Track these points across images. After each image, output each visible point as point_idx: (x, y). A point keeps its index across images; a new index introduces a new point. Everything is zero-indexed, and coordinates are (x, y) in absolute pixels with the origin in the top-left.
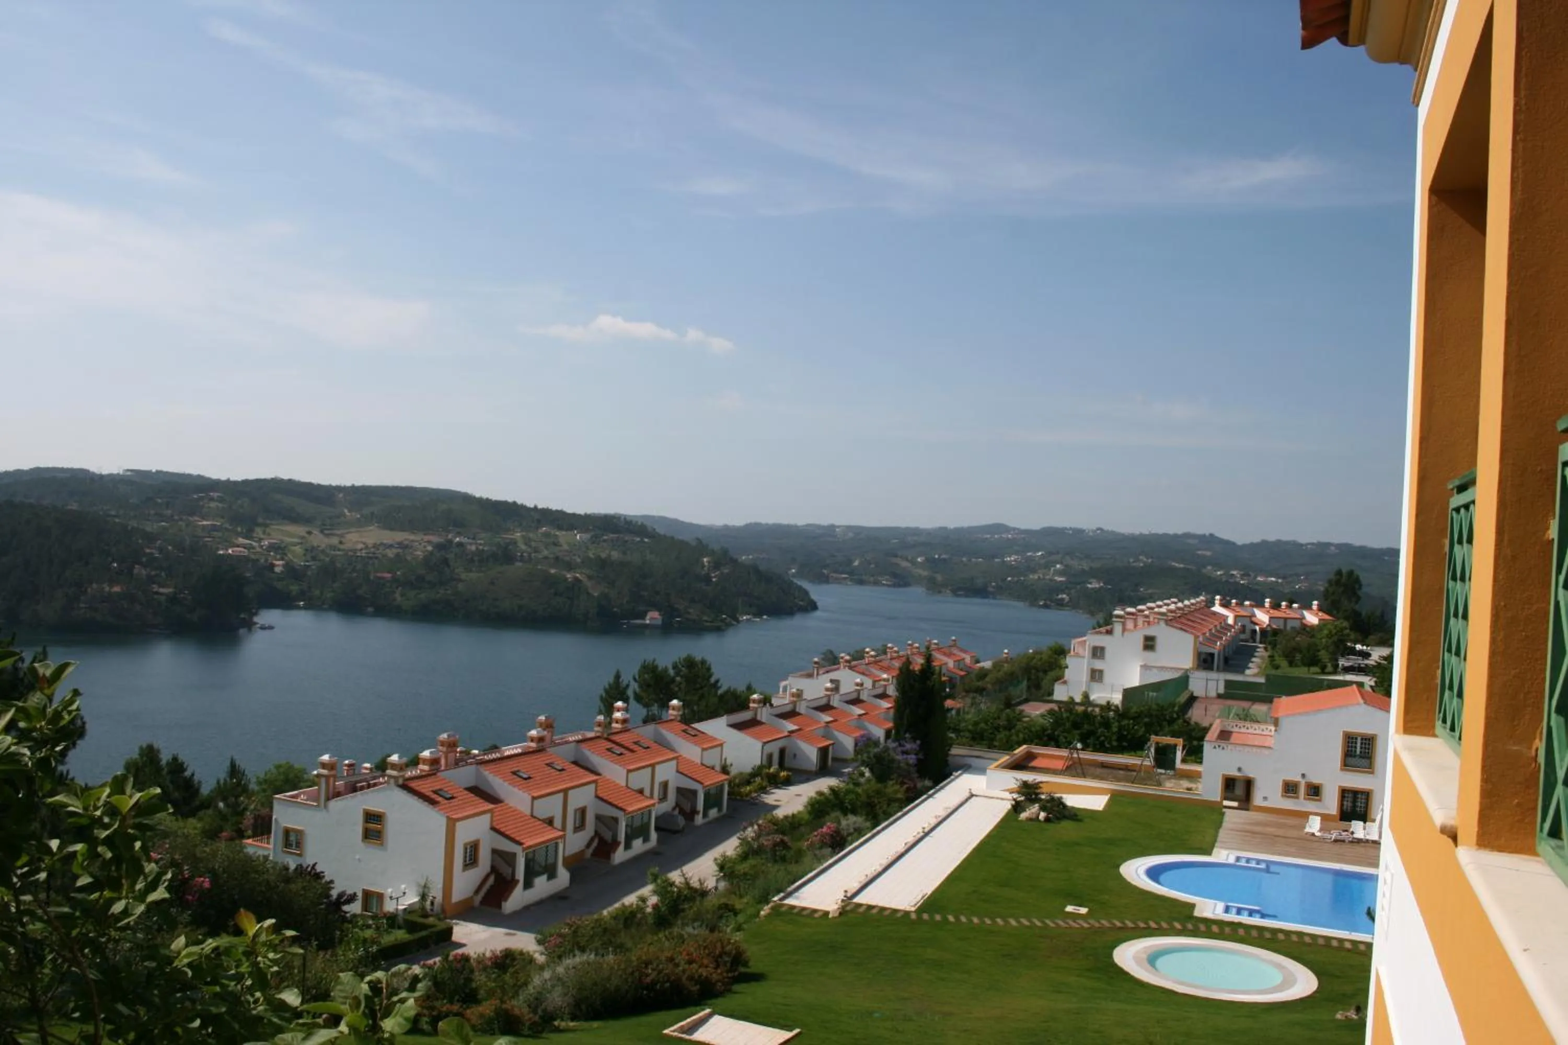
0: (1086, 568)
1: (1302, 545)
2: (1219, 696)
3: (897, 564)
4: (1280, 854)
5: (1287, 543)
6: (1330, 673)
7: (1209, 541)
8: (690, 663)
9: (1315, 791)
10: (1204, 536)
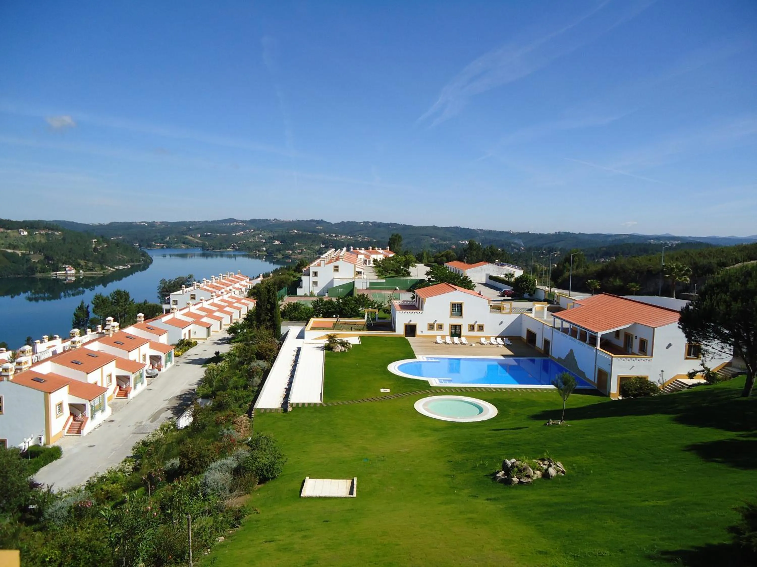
0: (272, 236)
1: (357, 223)
2: (367, 289)
3: (187, 238)
4: (438, 354)
5: (352, 222)
6: (407, 276)
7: (321, 222)
8: (118, 293)
9: (440, 327)
10: (319, 220)
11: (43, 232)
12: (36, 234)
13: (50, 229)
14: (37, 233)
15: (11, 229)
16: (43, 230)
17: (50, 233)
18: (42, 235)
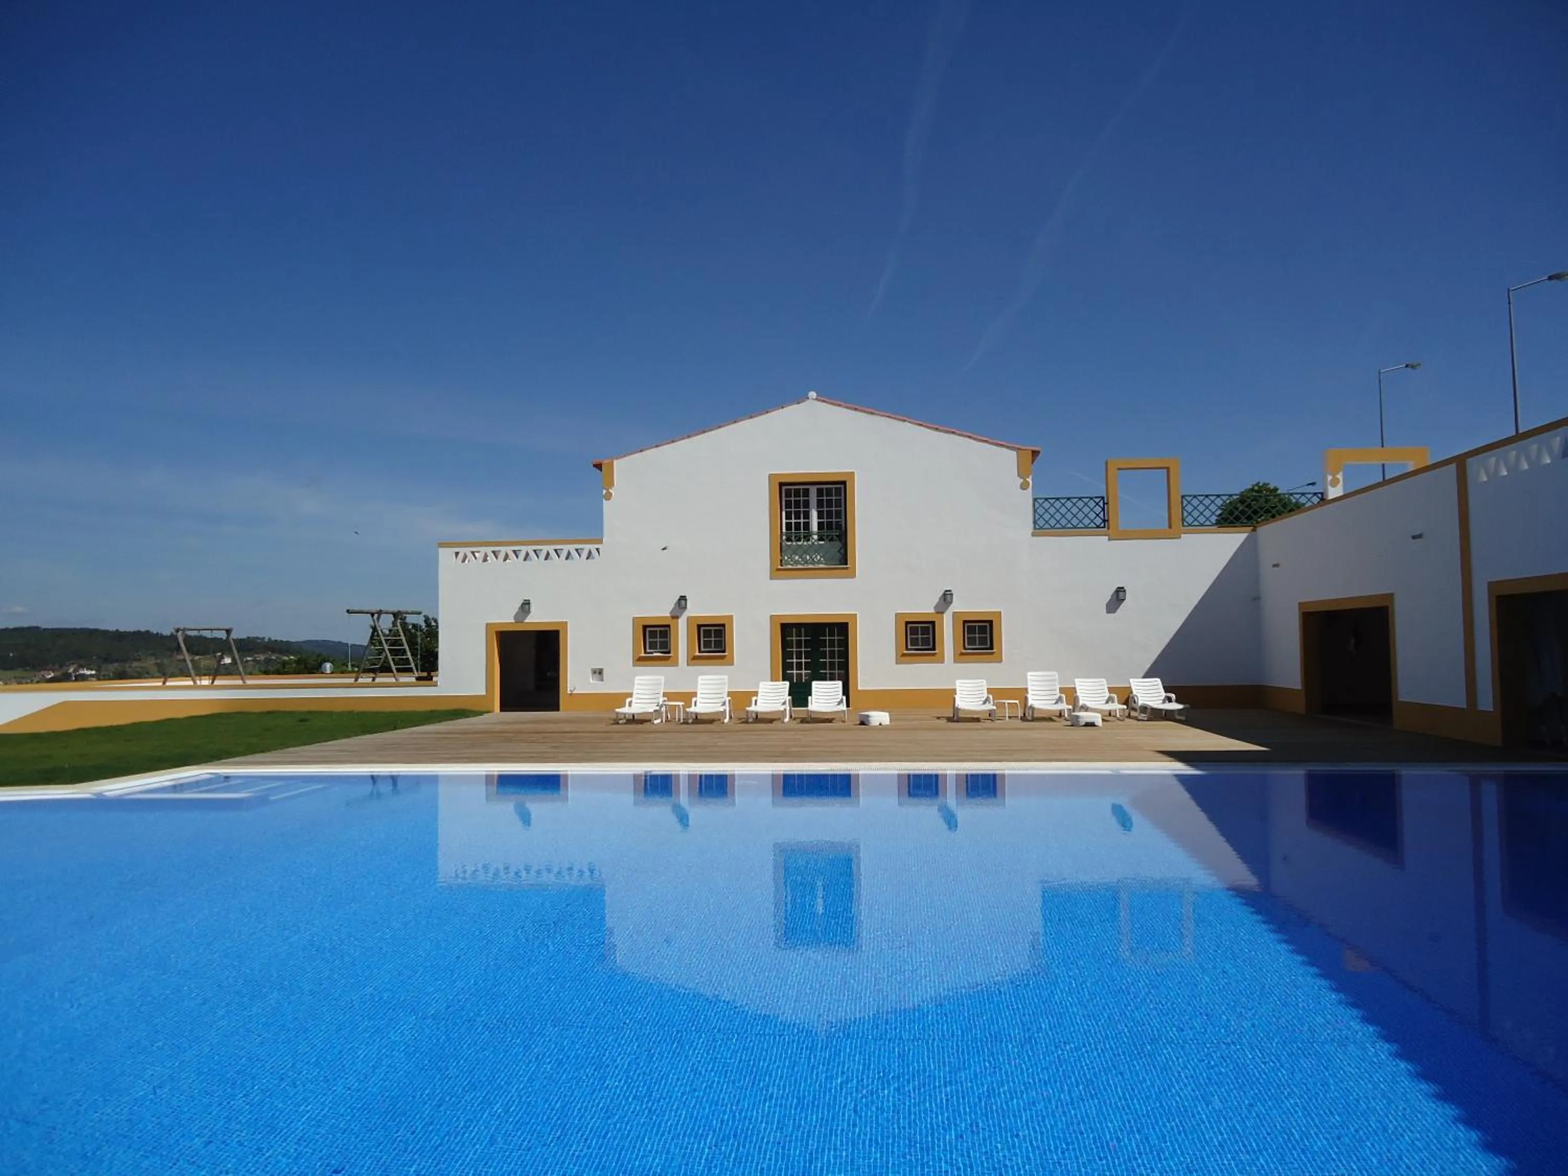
11: (261, 657)
12: (247, 661)
13: (273, 651)
14: (249, 659)
15: (202, 655)
16: (263, 653)
17: (273, 658)
18: (258, 662)
